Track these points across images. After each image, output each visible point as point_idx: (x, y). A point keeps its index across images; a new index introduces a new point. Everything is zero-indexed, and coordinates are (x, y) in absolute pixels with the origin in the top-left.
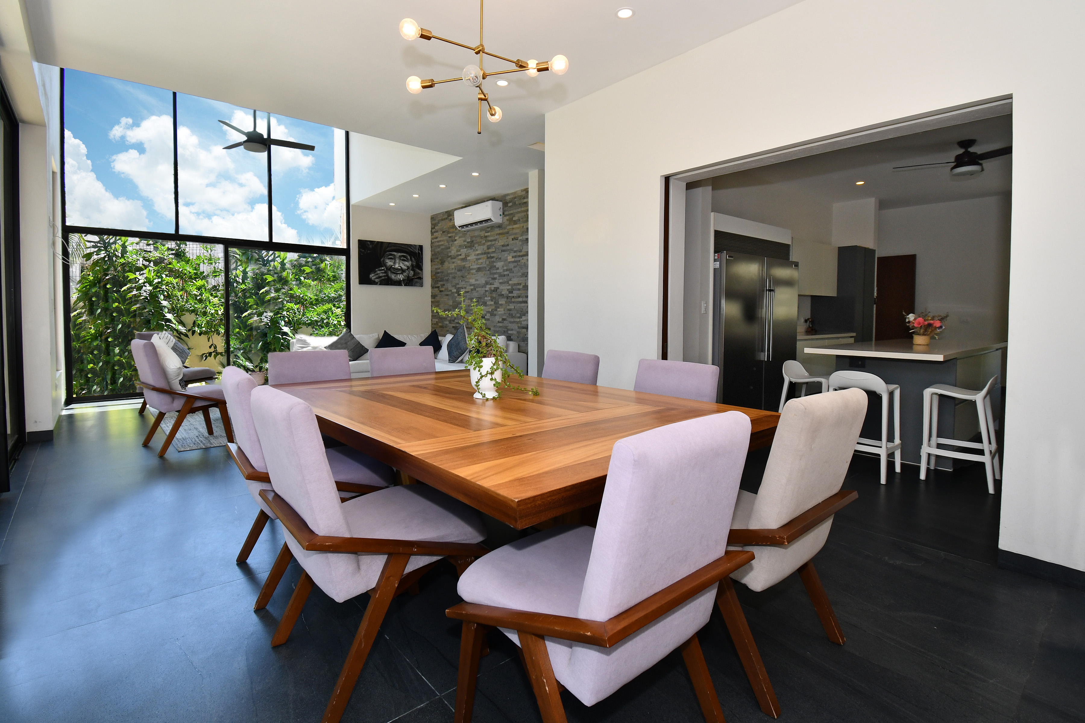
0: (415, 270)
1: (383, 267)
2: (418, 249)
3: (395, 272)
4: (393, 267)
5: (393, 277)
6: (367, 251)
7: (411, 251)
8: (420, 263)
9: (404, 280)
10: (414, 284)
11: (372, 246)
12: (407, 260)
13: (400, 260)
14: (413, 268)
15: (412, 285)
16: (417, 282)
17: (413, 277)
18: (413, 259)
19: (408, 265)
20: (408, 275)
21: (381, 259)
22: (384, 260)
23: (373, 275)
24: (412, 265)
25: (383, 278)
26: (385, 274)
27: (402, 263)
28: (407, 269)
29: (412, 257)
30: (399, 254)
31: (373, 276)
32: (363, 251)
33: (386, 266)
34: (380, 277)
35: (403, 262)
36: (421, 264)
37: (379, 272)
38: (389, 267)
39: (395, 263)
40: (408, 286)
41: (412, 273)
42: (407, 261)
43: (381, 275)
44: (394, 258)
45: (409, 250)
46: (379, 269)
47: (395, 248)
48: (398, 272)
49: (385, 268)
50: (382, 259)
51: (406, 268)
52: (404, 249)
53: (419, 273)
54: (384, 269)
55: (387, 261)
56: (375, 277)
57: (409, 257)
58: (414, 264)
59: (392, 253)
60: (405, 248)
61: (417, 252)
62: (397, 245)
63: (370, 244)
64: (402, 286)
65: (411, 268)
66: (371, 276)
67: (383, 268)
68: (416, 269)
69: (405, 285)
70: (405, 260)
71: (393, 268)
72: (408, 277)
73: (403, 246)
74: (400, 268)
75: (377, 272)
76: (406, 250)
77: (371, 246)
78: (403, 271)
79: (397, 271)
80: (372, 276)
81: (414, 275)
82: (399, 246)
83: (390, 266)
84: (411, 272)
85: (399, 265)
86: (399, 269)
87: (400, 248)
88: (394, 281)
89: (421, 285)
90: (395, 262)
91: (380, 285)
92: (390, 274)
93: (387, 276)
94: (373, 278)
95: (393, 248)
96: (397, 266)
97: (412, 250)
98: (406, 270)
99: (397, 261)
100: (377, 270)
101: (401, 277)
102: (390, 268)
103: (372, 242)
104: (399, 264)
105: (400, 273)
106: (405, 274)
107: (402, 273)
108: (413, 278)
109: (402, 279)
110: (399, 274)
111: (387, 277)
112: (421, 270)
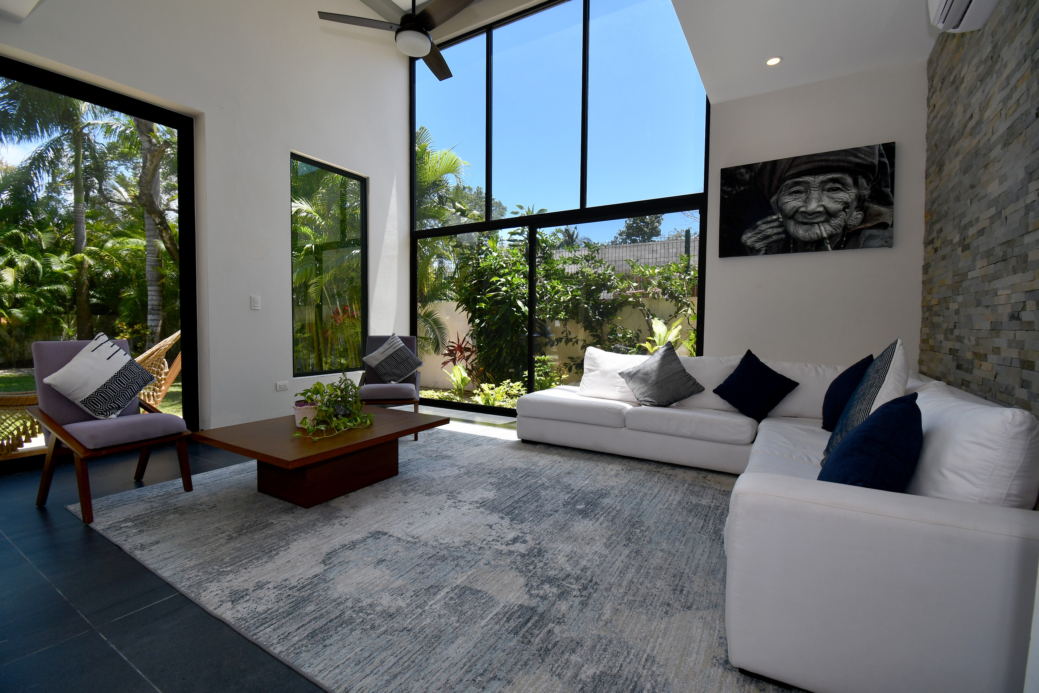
0: (869, 207)
1: (775, 215)
2: (881, 155)
3: (806, 220)
4: (803, 209)
5: (801, 232)
6: (739, 188)
7: (857, 164)
8: (883, 189)
9: (831, 237)
10: (865, 241)
11: (751, 176)
12: (844, 187)
13: (823, 190)
14: (863, 203)
15: (856, 246)
16: (871, 237)
17: (859, 225)
18: (862, 181)
19: (845, 200)
20: (845, 222)
21: (771, 197)
22: (778, 200)
23: (749, 235)
24: (860, 199)
25: (775, 238)
26: (780, 230)
27: (829, 197)
28: (844, 210)
29: (860, 177)
30: (822, 178)
31: (750, 238)
32: (730, 189)
33: (781, 211)
34: (767, 237)
35: (830, 194)
36: (889, 190)
37: (764, 227)
38: (792, 212)
39: (807, 201)
40: (844, 248)
41: (857, 216)
42: (842, 190)
43: (768, 233)
44: (808, 188)
45: (850, 162)
46: (764, 220)
47: (809, 166)
48: (816, 221)
49: (780, 216)
50: (774, 198)
51: (840, 206)
52: (835, 164)
53: (880, 214)
54: (779, 218)
55: (787, 199)
56: (754, 239)
57: (849, 180)
58: (866, 192)
59: (801, 179)
60: (839, 161)
61: (876, 162)
62: (816, 158)
63: (747, 172)
64: (826, 249)
65: (855, 204)
66: (744, 238)
67: (774, 217)
68: (871, 205)
69: (837, 247)
70: (837, 189)
71: (802, 212)
72: (845, 228)
73: (832, 158)
74: (821, 209)
75: (759, 228)
76: (842, 164)
77: (747, 177)
78: (829, 215)
79: (812, 219)
80: (748, 238)
81: (864, 221)
82: (821, 161)
83: (795, 209)
84: (855, 213)
85: (820, 203)
86: (819, 212)
87: (824, 164)
88: (803, 241)
89: (888, 243)
90: (807, 197)
91: (766, 253)
92: (792, 227)
93: (786, 232)
94: (749, 242)
95: (804, 167)
96: (813, 206)
97: (859, 161)
98: (840, 211)
99: (815, 194)
100: (759, 223)
101: (824, 230)
102: (793, 215)
103: (749, 167)
104: (820, 200)
105: (822, 222)
106: (836, 222)
107: (827, 221)
108: (862, 229)
109: (825, 235)
110: (818, 223)
111: (783, 236)
112: (888, 202)
